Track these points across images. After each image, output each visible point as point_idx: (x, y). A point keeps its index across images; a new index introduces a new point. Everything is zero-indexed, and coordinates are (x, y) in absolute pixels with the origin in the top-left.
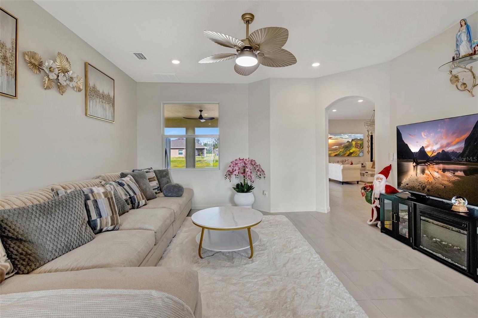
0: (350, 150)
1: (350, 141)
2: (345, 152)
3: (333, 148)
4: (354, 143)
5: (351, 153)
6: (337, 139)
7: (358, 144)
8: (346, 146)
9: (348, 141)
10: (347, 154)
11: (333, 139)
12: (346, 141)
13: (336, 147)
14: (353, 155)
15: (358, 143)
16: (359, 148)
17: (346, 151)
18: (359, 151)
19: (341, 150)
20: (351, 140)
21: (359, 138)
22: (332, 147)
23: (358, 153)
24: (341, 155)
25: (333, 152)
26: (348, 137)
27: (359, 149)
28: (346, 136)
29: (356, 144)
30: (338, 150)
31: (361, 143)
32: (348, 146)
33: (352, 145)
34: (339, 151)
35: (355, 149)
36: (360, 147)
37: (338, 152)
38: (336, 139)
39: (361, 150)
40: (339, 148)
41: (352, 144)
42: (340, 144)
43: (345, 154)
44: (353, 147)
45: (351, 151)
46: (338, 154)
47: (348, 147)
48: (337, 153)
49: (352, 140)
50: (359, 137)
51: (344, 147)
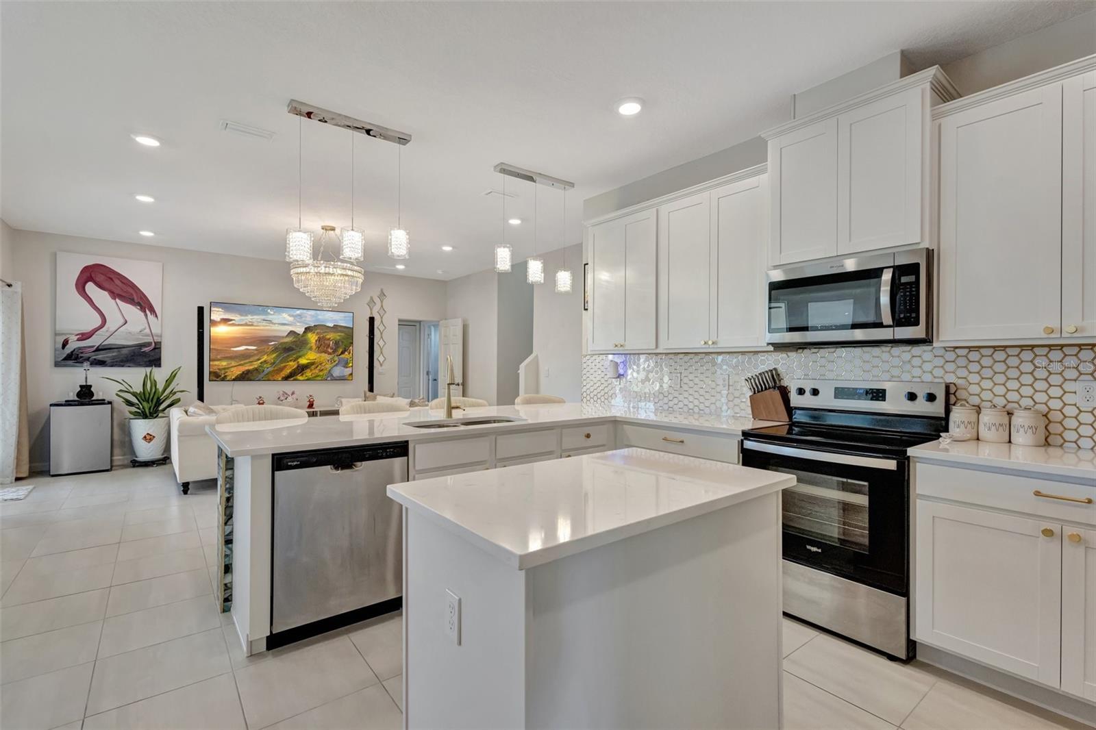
0: (300, 357)
1: (300, 330)
2: (281, 362)
3: (236, 351)
4: (312, 338)
5: (302, 369)
6: (252, 325)
7: (326, 342)
8: (284, 346)
9: (292, 333)
10: (287, 371)
11: (237, 323)
12: (285, 331)
13: (247, 349)
14: (308, 373)
15: (328, 337)
16: (330, 354)
17: (285, 360)
18: (332, 361)
19: (265, 357)
20: (303, 330)
21: (331, 325)
22: (232, 349)
23: (329, 366)
24: (266, 372)
25: (233, 363)
26: (291, 319)
27: (331, 356)
28: (285, 317)
29: (319, 340)
30: (257, 358)
31: (338, 338)
32: (292, 346)
33: (307, 344)
34: (259, 360)
35: (318, 355)
36: (335, 351)
37: (256, 365)
38: (246, 325)
39: (336, 358)
40: (260, 352)
41: (306, 340)
42: (262, 341)
43: (282, 369)
44: (311, 349)
45: (303, 361)
46: (256, 369)
47: (293, 349)
48: (251, 368)
49: (308, 329)
50: (331, 321)
51: (276, 349)
